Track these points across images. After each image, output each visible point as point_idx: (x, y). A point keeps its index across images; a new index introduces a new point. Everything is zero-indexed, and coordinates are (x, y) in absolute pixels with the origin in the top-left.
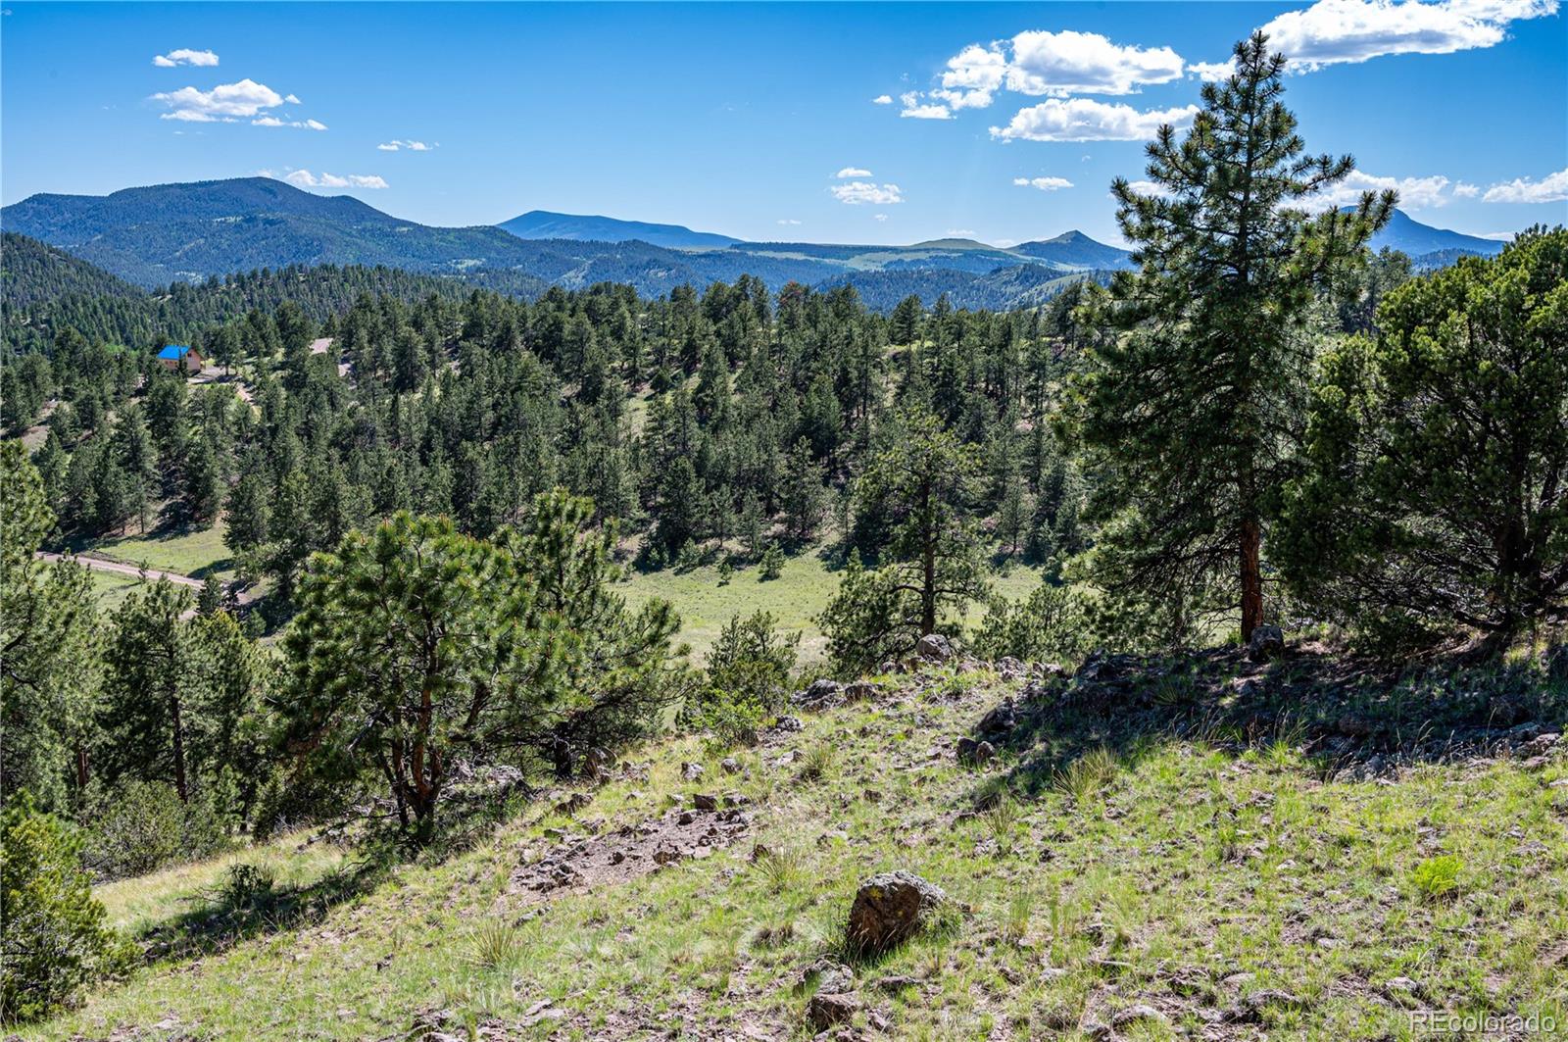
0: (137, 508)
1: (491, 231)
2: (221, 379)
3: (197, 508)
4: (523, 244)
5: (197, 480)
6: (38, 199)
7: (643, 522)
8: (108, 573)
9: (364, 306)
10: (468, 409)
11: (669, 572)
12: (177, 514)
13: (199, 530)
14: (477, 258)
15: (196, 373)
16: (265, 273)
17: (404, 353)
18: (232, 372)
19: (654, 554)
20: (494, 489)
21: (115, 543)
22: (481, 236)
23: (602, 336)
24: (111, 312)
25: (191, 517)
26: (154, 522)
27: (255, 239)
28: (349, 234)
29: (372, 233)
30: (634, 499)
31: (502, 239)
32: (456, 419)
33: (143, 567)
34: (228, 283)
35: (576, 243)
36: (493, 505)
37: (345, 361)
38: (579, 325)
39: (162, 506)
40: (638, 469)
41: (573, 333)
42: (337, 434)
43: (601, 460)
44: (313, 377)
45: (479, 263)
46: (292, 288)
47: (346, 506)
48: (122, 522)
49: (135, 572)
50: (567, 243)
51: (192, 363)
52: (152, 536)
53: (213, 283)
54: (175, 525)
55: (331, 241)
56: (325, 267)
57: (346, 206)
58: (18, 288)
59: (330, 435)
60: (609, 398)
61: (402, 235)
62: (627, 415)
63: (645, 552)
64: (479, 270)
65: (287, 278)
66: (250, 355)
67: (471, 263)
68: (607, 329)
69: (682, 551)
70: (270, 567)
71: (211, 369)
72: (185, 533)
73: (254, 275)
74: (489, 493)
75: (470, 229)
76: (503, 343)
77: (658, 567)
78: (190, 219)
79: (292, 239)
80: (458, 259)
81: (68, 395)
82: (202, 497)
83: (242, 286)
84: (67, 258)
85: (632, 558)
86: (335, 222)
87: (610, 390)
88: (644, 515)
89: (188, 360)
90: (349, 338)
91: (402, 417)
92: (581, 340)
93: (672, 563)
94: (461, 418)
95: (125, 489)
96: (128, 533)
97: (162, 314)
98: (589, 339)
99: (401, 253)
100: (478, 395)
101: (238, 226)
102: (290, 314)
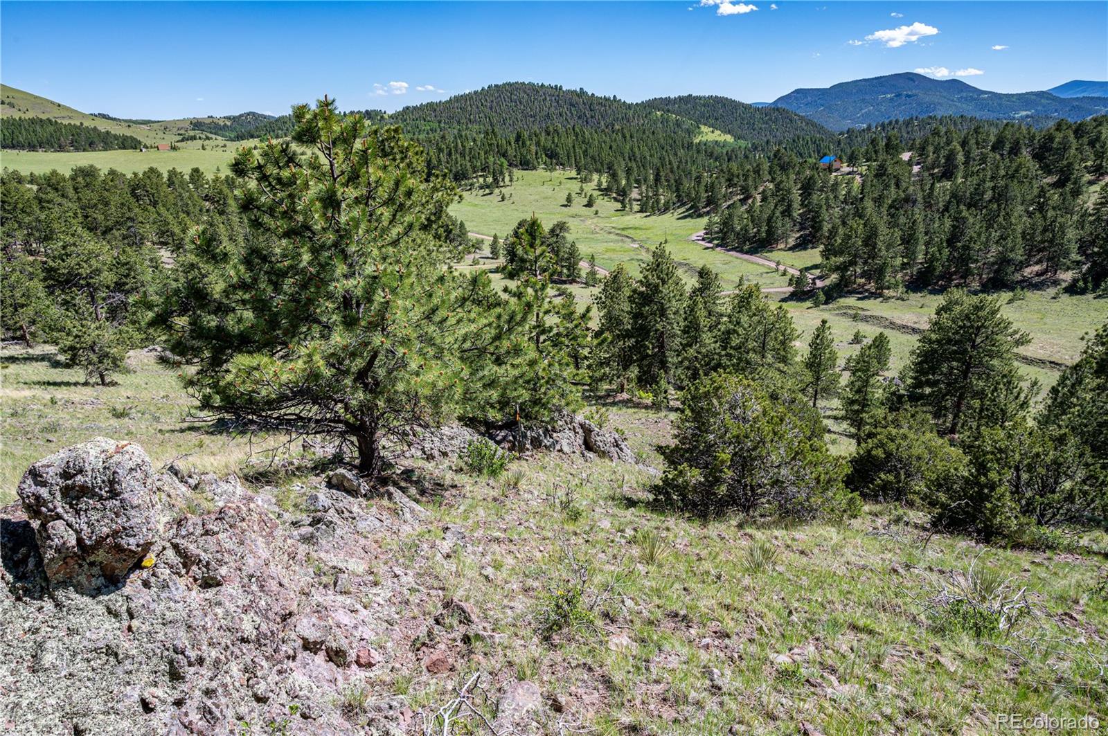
0: (785, 236)
1: (1041, 94)
2: (849, 173)
3: (814, 237)
4: (1062, 101)
5: (816, 222)
6: (798, 91)
7: (1078, 263)
8: (763, 265)
9: (936, 133)
10: (975, 189)
11: (1090, 296)
12: (804, 239)
13: (812, 248)
14: (1029, 110)
15: (837, 170)
16: (897, 122)
17: (950, 157)
18: (855, 169)
19: (1081, 284)
20: (975, 235)
21: (771, 251)
22: (1034, 97)
23: (1082, 145)
24: (815, 143)
25: (810, 242)
26: (791, 242)
27: (899, 105)
28: (953, 101)
29: (966, 99)
30: (1074, 247)
31: (1047, 98)
32: (968, 195)
33: (778, 263)
34: (877, 128)
35: (1099, 98)
36: (972, 245)
37: (918, 164)
38: (1065, 137)
39: (798, 235)
40: (1083, 228)
41: (1060, 143)
42: (893, 201)
43: (1054, 221)
44: (890, 171)
45: (1029, 113)
46: (910, 129)
47: (882, 239)
48: (777, 241)
49: (773, 265)
50: (1092, 98)
51: (836, 165)
52: (790, 249)
53: (869, 128)
54: (802, 245)
55: (941, 104)
56: (930, 117)
57: (955, 86)
58: (778, 133)
59: (890, 202)
60: (1075, 183)
61: (984, 99)
62: (1086, 195)
63: (1075, 281)
64: (1027, 116)
65: (907, 124)
66: (867, 161)
67: (1024, 113)
68: (1085, 140)
69: (1103, 284)
70: (837, 269)
71: (845, 168)
72: (805, 249)
73: (890, 123)
74: (971, 238)
75: (1027, 93)
76: (1015, 151)
77: (1083, 292)
78: (867, 97)
79: (919, 104)
80: (1016, 111)
81: (773, 180)
82: (817, 231)
83: (883, 129)
84: (802, 118)
85: (1064, 285)
86: (945, 94)
87: (1076, 179)
88: (1079, 258)
89: (834, 163)
90: (922, 151)
91: (935, 194)
92: (1065, 147)
93: (1094, 291)
94: (971, 194)
95: (781, 225)
96: (779, 247)
97: (839, 143)
98: (1070, 147)
99: (982, 109)
100: (984, 181)
101: (891, 99)
102: (893, 138)
